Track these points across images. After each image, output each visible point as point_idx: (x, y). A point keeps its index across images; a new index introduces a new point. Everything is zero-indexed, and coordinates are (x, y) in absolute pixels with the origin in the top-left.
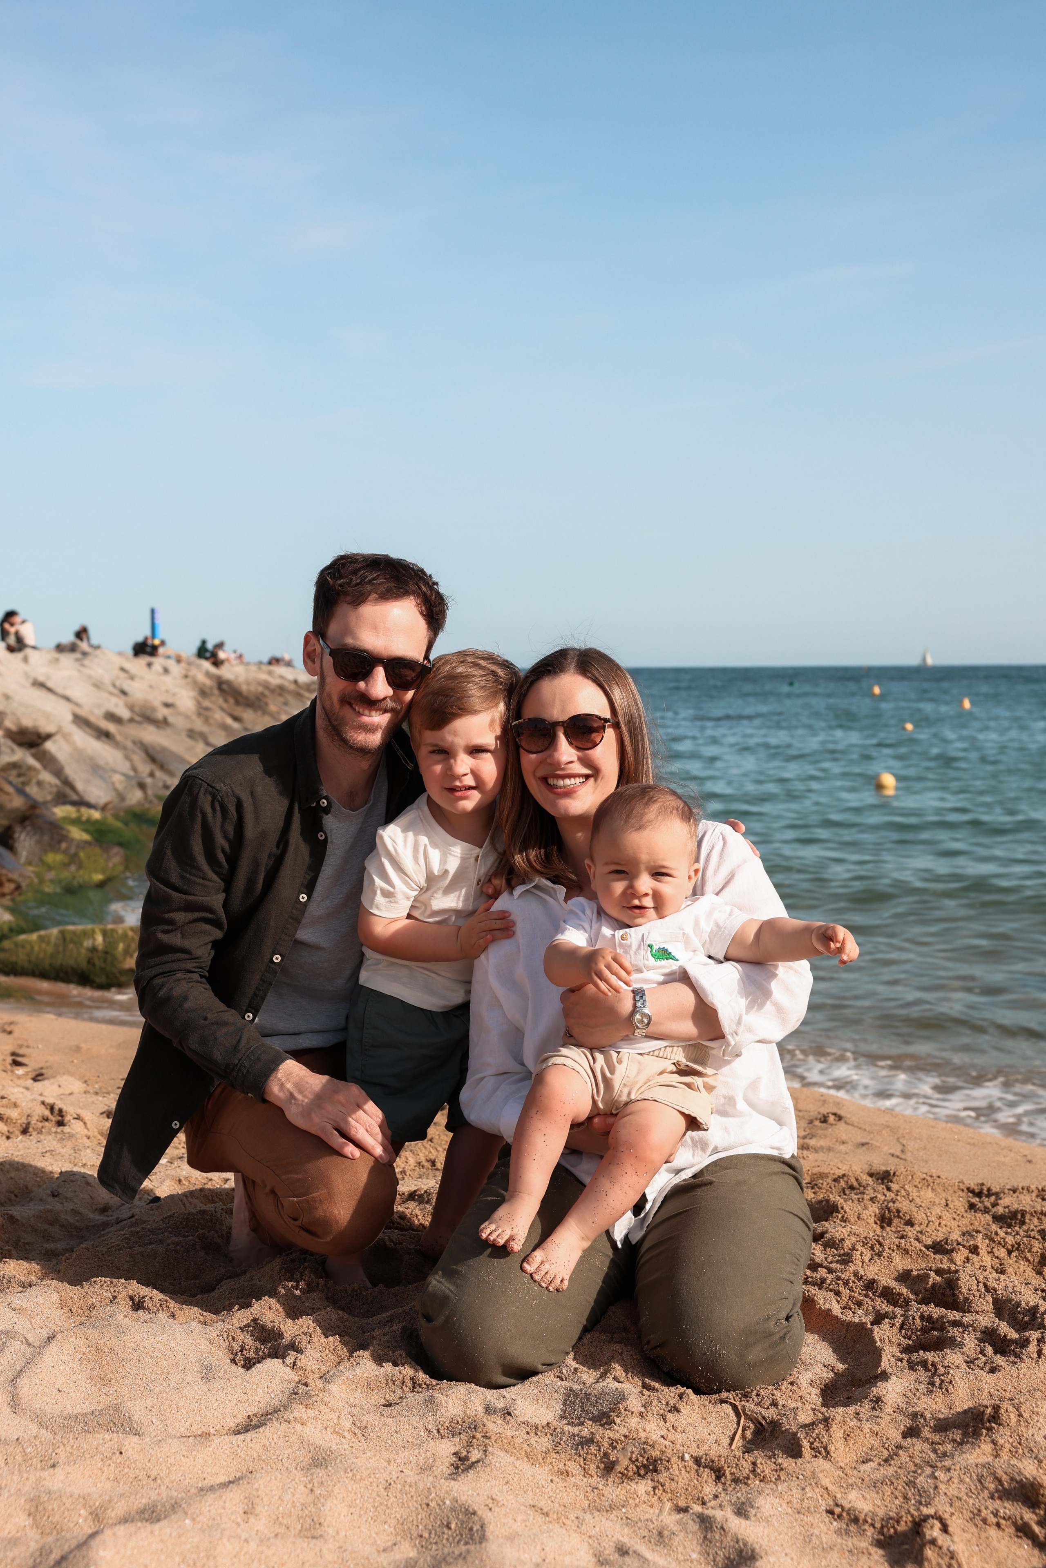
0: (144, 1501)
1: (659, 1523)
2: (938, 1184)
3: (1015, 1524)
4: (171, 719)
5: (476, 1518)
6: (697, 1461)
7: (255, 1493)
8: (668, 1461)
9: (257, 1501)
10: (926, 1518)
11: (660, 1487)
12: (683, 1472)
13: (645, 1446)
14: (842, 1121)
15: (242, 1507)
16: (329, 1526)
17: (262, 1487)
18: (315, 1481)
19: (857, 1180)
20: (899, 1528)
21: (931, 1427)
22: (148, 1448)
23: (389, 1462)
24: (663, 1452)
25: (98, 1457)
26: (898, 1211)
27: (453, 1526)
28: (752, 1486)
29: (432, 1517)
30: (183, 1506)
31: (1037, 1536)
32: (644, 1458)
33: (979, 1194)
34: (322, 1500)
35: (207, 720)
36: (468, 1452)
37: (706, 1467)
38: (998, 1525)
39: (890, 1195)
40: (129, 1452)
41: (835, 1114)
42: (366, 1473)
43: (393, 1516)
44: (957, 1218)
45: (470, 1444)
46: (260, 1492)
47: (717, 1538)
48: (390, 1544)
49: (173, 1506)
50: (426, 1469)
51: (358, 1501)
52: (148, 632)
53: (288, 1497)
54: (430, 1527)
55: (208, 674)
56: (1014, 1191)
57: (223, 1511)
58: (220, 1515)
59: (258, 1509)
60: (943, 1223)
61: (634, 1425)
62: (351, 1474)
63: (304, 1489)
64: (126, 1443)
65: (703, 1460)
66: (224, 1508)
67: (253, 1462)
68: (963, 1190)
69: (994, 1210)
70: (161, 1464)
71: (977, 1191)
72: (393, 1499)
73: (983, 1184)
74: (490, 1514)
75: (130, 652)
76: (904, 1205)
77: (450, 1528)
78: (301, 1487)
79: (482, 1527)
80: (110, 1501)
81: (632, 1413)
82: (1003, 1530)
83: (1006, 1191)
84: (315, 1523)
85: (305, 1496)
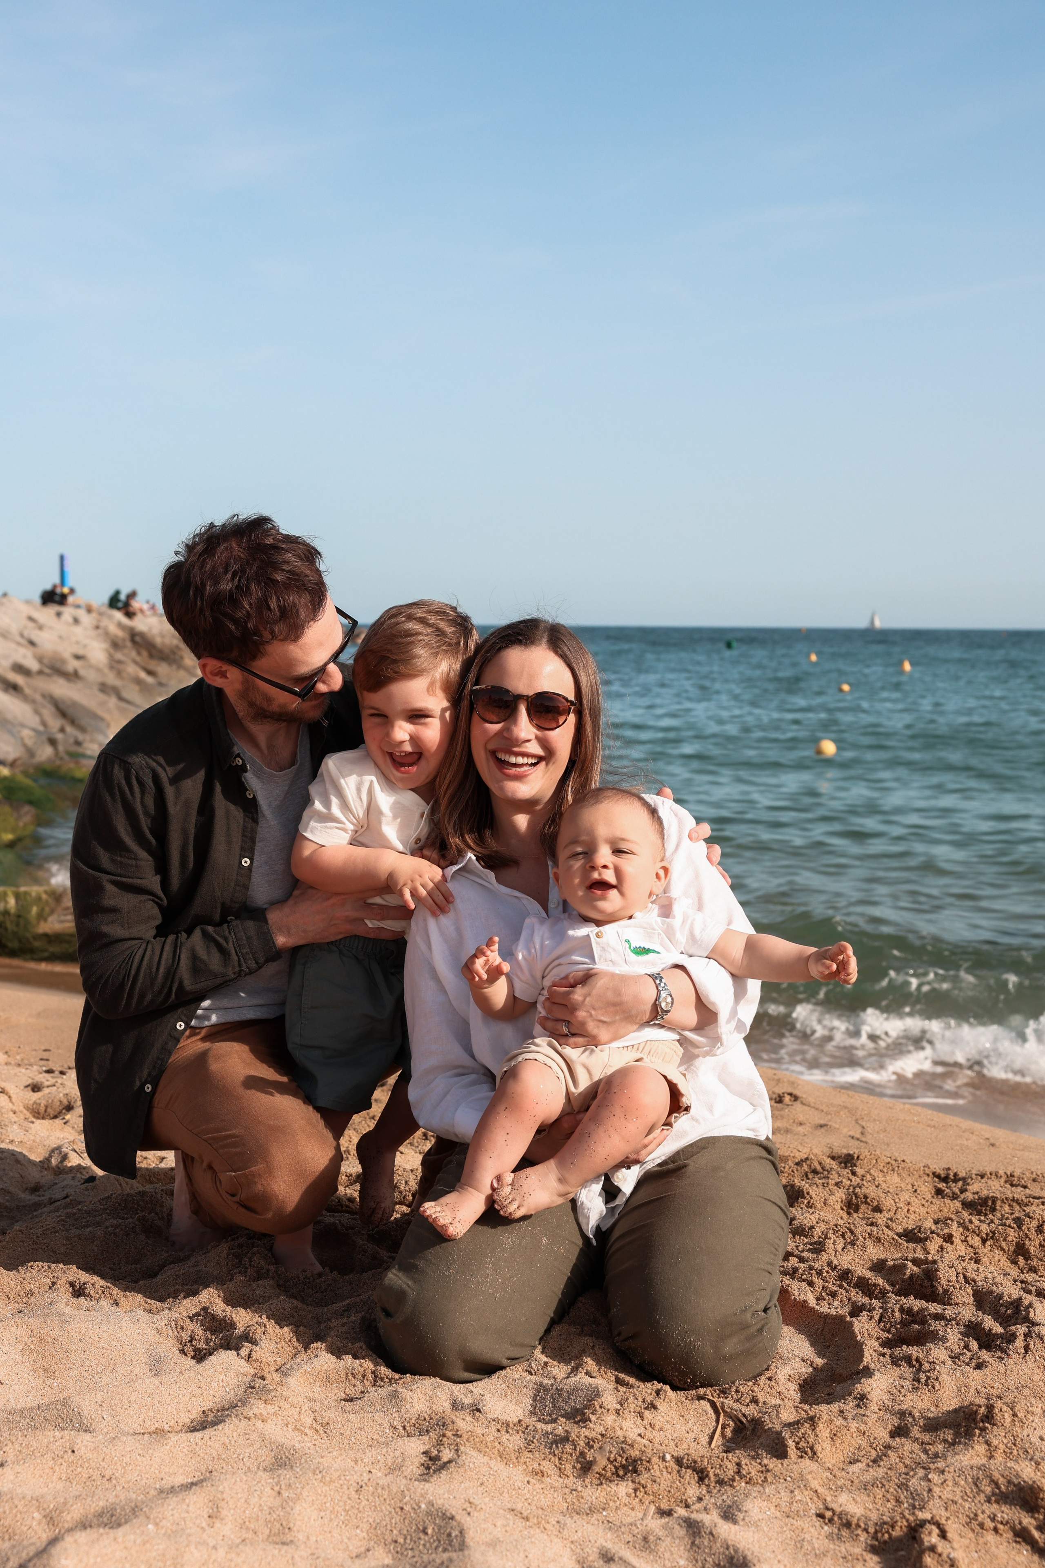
0: (101, 1504)
1: (644, 1528)
2: (903, 1169)
3: (1013, 1529)
4: (82, 672)
5: (454, 1523)
6: (679, 1461)
7: (219, 1496)
8: (648, 1462)
9: (222, 1504)
10: (922, 1524)
11: (642, 1489)
12: (665, 1473)
13: (624, 1446)
14: (798, 1102)
15: (206, 1510)
16: (298, 1531)
17: (227, 1489)
18: (282, 1483)
19: (820, 1164)
20: (894, 1533)
21: (920, 1426)
22: (101, 1446)
23: (356, 1462)
24: (643, 1452)
25: (49, 1456)
26: (866, 1197)
27: (430, 1531)
28: (738, 1488)
29: (407, 1522)
30: (144, 1509)
31: (1037, 1542)
32: (623, 1458)
33: (945, 1180)
34: (291, 1504)
35: (119, 673)
36: (439, 1451)
37: (688, 1467)
38: (996, 1530)
39: (856, 1180)
40: (81, 1451)
41: (790, 1094)
42: (335, 1475)
43: (365, 1520)
44: (926, 1205)
45: (440, 1443)
46: (225, 1495)
47: (706, 1543)
48: (363, 1549)
49: (133, 1510)
50: (394, 1469)
51: (328, 1505)
52: (57, 580)
53: (254, 1500)
54: (405, 1532)
55: (120, 625)
56: (982, 1177)
57: (186, 1515)
58: (184, 1519)
59: (224, 1512)
60: (912, 1209)
61: (610, 1423)
62: (320, 1476)
63: (270, 1491)
64: (79, 1441)
65: (685, 1461)
66: (188, 1512)
67: (213, 1461)
68: (928, 1175)
69: (962, 1196)
70: (116, 1464)
71: (943, 1176)
72: (364, 1502)
73: (949, 1169)
74: (468, 1519)
75: (37, 600)
76: (870, 1190)
77: (426, 1534)
78: (268, 1489)
79: (461, 1532)
80: (65, 1504)
81: (608, 1410)
82: (1001, 1535)
83: (974, 1177)
84: (284, 1528)
85: (272, 1499)
